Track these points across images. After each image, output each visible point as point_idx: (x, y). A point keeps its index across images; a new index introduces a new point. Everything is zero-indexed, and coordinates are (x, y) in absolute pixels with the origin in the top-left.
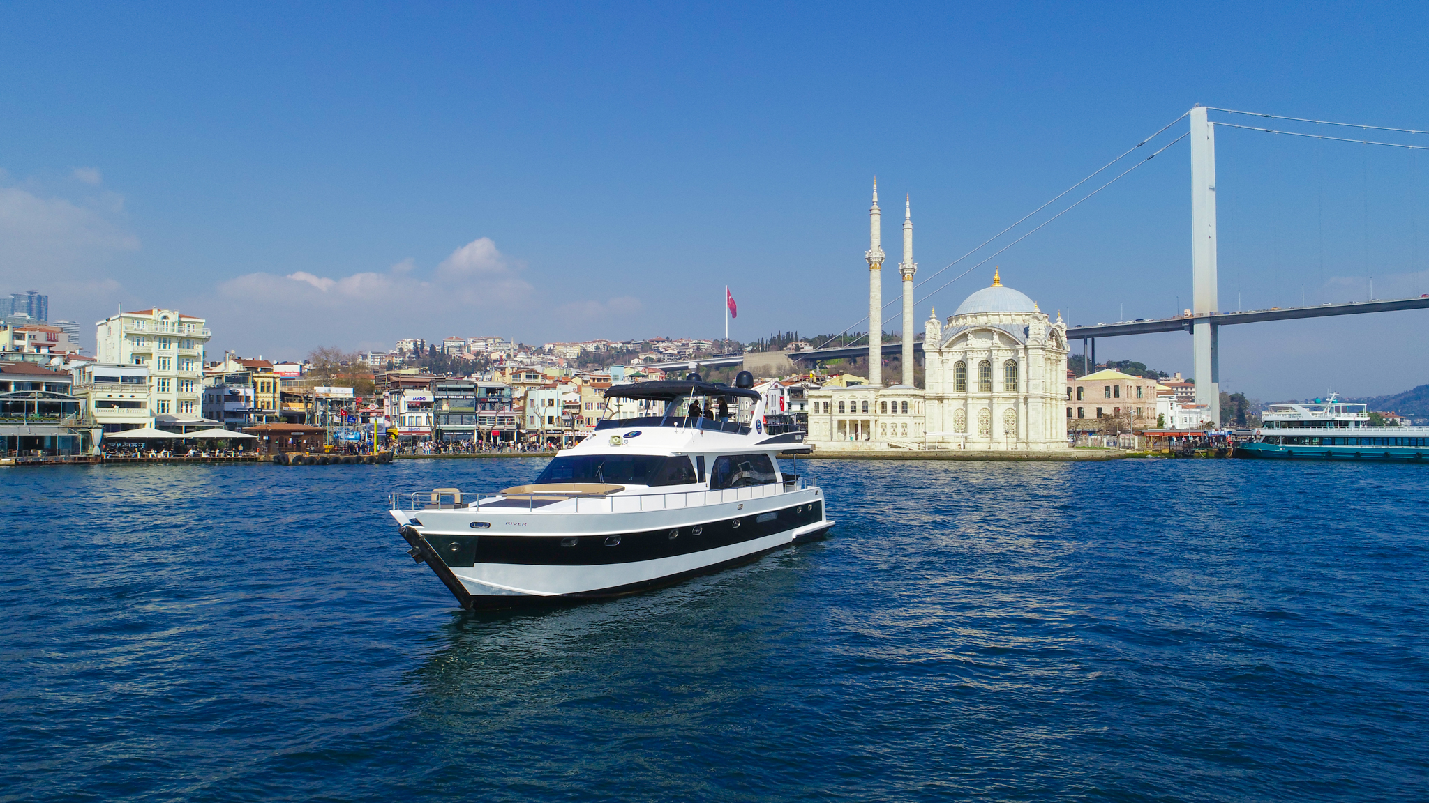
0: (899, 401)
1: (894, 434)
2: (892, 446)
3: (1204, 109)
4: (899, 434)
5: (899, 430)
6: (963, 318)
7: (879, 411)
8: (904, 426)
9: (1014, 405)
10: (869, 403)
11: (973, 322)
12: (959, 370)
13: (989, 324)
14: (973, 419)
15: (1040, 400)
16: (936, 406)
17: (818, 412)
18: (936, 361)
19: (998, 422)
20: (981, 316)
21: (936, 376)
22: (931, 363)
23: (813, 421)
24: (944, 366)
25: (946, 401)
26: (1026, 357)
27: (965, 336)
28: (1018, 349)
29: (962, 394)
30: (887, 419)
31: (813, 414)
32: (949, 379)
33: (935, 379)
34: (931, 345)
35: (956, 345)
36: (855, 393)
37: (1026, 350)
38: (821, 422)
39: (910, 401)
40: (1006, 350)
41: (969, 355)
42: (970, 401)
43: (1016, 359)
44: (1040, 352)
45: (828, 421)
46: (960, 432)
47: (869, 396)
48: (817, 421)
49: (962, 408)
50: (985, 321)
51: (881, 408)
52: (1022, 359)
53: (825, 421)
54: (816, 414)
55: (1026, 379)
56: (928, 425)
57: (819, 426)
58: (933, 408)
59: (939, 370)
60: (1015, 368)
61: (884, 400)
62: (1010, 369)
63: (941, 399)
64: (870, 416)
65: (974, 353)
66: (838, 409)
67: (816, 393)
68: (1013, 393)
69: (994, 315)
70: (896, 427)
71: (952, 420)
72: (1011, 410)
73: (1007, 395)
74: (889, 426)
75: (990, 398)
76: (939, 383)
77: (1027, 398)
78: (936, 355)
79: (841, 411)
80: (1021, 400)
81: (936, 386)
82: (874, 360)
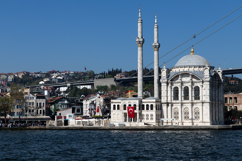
0: (150, 104)
1: (148, 119)
2: (146, 124)
4: (150, 119)
5: (149, 117)
6: (177, 68)
7: (141, 109)
8: (152, 115)
9: (199, 106)
10: (137, 105)
11: (181, 70)
12: (176, 91)
13: (188, 71)
14: (182, 112)
15: (208, 104)
16: (166, 107)
17: (115, 109)
18: (166, 87)
19: (192, 114)
20: (185, 67)
21: (166, 93)
22: (164, 88)
23: (113, 114)
24: (169, 89)
25: (170, 105)
26: (203, 85)
27: (178, 76)
28: (200, 82)
29: (177, 101)
30: (144, 112)
31: (113, 110)
32: (171, 95)
33: (165, 95)
34: (164, 80)
35: (174, 80)
36: (130, 101)
37: (203, 82)
38: (116, 114)
39: (154, 104)
40: (195, 82)
41: (180, 84)
42: (180, 104)
43: (199, 86)
44: (208, 83)
45: (119, 113)
46: (177, 118)
47: (136, 102)
48: (115, 113)
49: (177, 107)
50: (186, 69)
51: (142, 107)
52: (201, 86)
53: (118, 113)
54: (114, 110)
55: (203, 95)
56: (162, 115)
57: (116, 116)
58: (164, 107)
59: (167, 91)
60: (199, 90)
61: (143, 104)
62: (197, 90)
63: (168, 104)
64: (137, 111)
65: (182, 83)
66: (123, 108)
67: (114, 101)
68: (198, 101)
69: (190, 67)
70: (148, 116)
71: (173, 113)
72: (197, 108)
73: (195, 101)
74: (145, 116)
75: (189, 103)
76: (167, 97)
77: (204, 103)
78: (165, 84)
79: (125, 109)
80: (201, 104)
81: (166, 98)
82: (140, 86)
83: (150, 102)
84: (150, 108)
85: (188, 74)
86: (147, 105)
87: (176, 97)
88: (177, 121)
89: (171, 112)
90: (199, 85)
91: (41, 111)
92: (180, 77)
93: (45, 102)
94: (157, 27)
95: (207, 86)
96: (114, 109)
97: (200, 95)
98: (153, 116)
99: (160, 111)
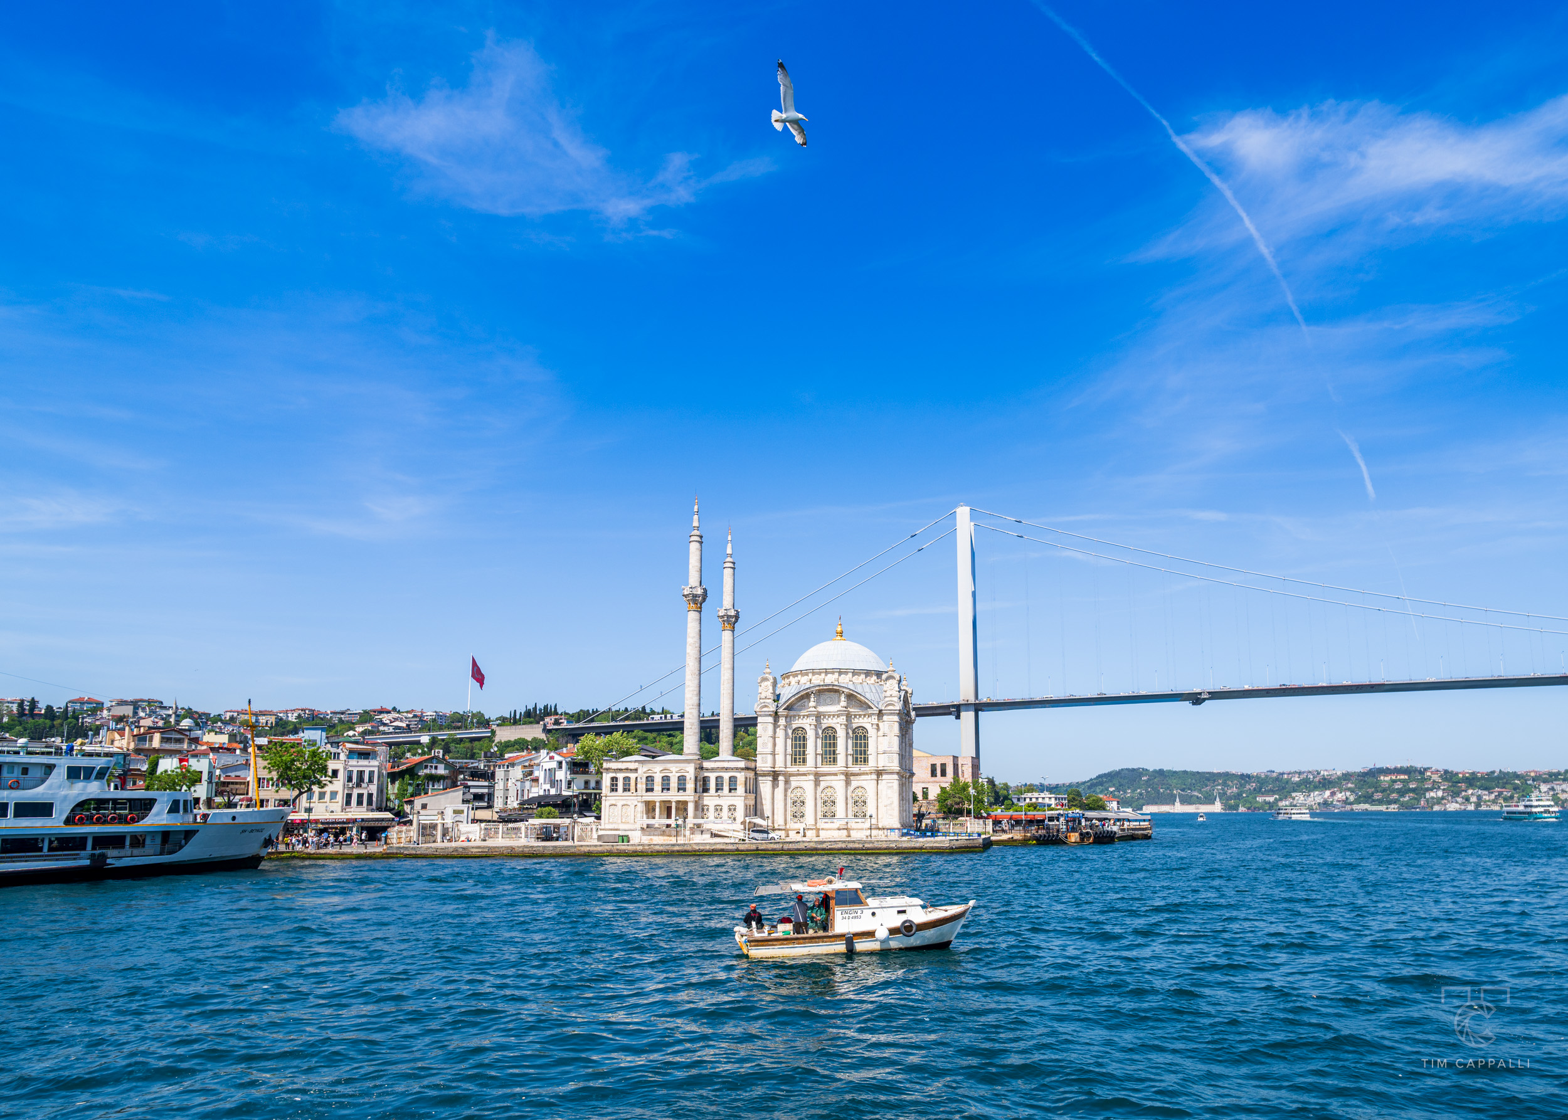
0: (726, 776)
1: (719, 820)
2: (716, 836)
3: (968, 508)
4: (725, 820)
5: (725, 815)
6: (803, 675)
7: (700, 789)
8: (732, 808)
9: (868, 783)
10: (688, 778)
11: (817, 680)
12: (799, 739)
13: (836, 683)
14: (816, 799)
15: (896, 777)
16: (769, 784)
17: (616, 790)
18: (770, 727)
19: (847, 804)
20: (827, 672)
21: (770, 745)
22: (765, 730)
23: (608, 803)
24: (780, 733)
25: (781, 778)
26: (881, 724)
27: (807, 696)
28: (870, 715)
29: (803, 769)
30: (710, 800)
31: (609, 794)
32: (786, 750)
33: (769, 749)
34: (766, 706)
35: (795, 707)
36: (668, 766)
37: (880, 714)
38: (620, 804)
39: (741, 777)
40: (855, 716)
41: (812, 720)
42: (812, 777)
43: (868, 726)
44: (896, 718)
45: (629, 803)
46: (799, 816)
47: (687, 769)
48: (614, 803)
49: (801, 785)
50: (830, 679)
51: (703, 786)
52: (875, 726)
53: (625, 802)
54: (614, 794)
55: (880, 750)
56: (759, 807)
57: (617, 810)
58: (765, 786)
59: (774, 738)
60: (865, 738)
61: (706, 774)
62: (860, 738)
63: (775, 775)
64: (689, 796)
65: (819, 717)
66: (644, 786)
67: (614, 765)
68: (864, 768)
69: (841, 672)
70: (721, 810)
71: (789, 802)
72: (860, 789)
73: (855, 769)
74: (712, 809)
75: (835, 774)
76: (774, 754)
77: (881, 774)
78: (771, 719)
79: (649, 790)
80: (874, 777)
81: (770, 757)
82: (692, 724)
83: (727, 769)
84: (726, 788)
85: (837, 691)
86: (719, 780)
87: (799, 756)
88: (801, 826)
89: (785, 800)
90: (867, 722)
91: (360, 796)
92: (812, 699)
93: (376, 770)
94: (731, 565)
95: (891, 727)
96: (614, 789)
97: (871, 749)
98: (735, 810)
99: (753, 796)
